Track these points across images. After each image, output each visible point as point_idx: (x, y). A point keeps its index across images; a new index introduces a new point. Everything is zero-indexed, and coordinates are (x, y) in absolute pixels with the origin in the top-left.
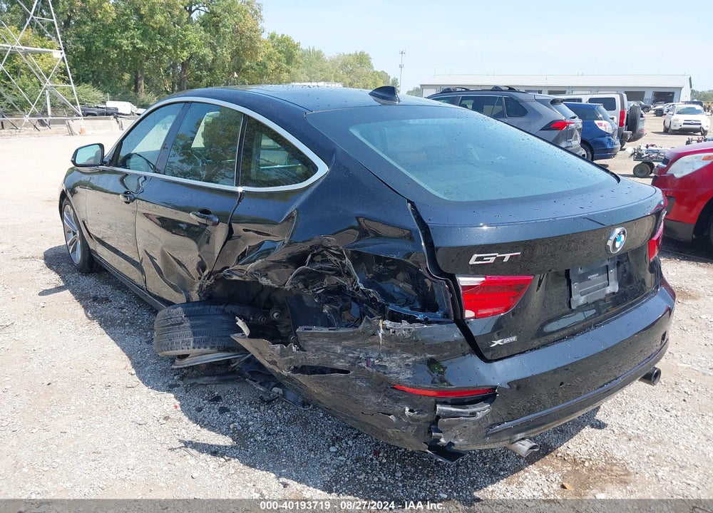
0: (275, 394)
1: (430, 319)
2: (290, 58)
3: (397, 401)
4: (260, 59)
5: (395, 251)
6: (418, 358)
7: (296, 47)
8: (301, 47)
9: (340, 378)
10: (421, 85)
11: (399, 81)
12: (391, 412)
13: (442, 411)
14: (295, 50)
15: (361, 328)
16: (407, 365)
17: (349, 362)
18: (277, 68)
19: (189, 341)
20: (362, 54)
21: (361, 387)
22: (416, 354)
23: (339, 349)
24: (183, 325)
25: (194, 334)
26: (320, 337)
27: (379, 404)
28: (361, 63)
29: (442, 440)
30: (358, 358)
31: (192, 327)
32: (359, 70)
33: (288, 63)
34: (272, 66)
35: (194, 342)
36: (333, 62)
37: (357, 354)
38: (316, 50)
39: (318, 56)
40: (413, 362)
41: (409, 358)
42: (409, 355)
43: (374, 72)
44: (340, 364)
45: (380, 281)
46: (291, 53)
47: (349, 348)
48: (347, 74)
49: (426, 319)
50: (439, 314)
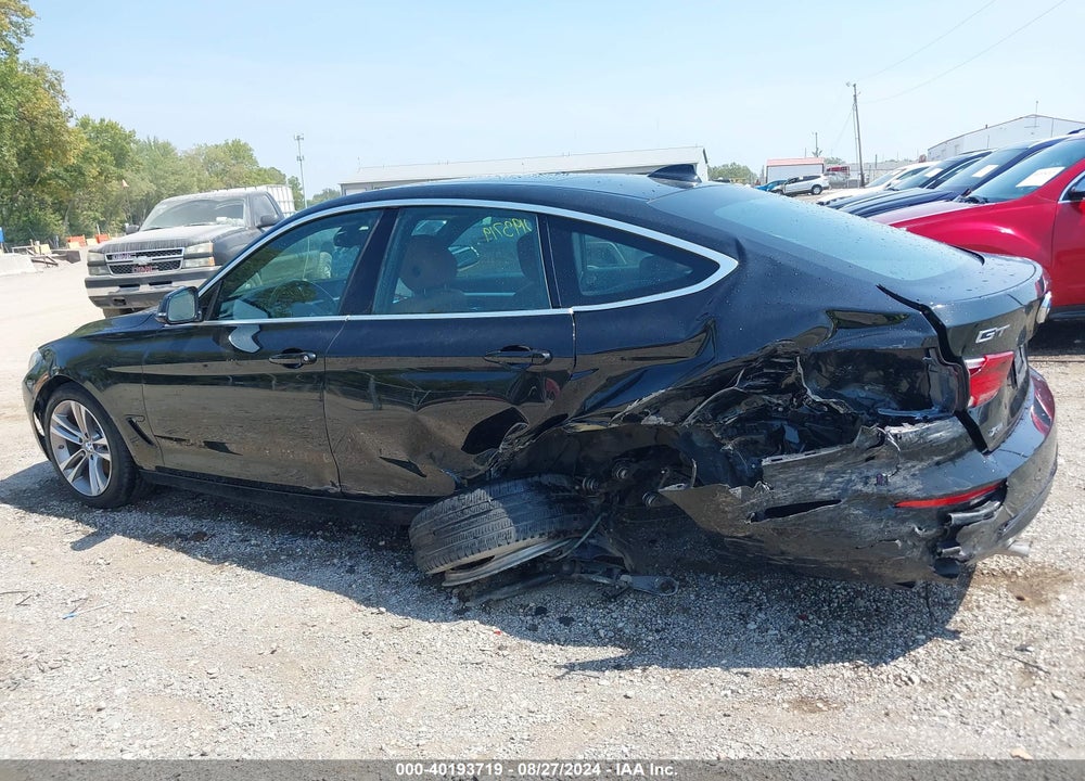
0: (623, 584)
1: (929, 417)
2: (121, 158)
3: (903, 521)
4: (73, 161)
5: (900, 341)
6: (925, 464)
7: (129, 137)
8: (137, 138)
9: (829, 510)
10: (342, 185)
11: (300, 181)
12: (896, 536)
13: (958, 519)
14: (128, 143)
15: (855, 443)
16: (914, 475)
17: (838, 488)
18: (100, 174)
19: (509, 533)
20: (236, 144)
21: (856, 516)
22: (922, 460)
23: (820, 477)
24: (491, 513)
25: (515, 521)
26: (794, 466)
27: (882, 530)
28: (236, 158)
29: (962, 553)
30: (850, 481)
31: (509, 512)
32: (235, 169)
33: (119, 164)
34: (92, 171)
35: (517, 531)
36: (191, 159)
37: (847, 477)
38: (161, 141)
39: (166, 150)
40: (919, 470)
41: (914, 467)
42: (914, 463)
43: (260, 170)
44: (825, 494)
45: (840, 388)
46: (122, 149)
47: (836, 472)
48: (217, 175)
49: (925, 418)
50: (935, 409)
